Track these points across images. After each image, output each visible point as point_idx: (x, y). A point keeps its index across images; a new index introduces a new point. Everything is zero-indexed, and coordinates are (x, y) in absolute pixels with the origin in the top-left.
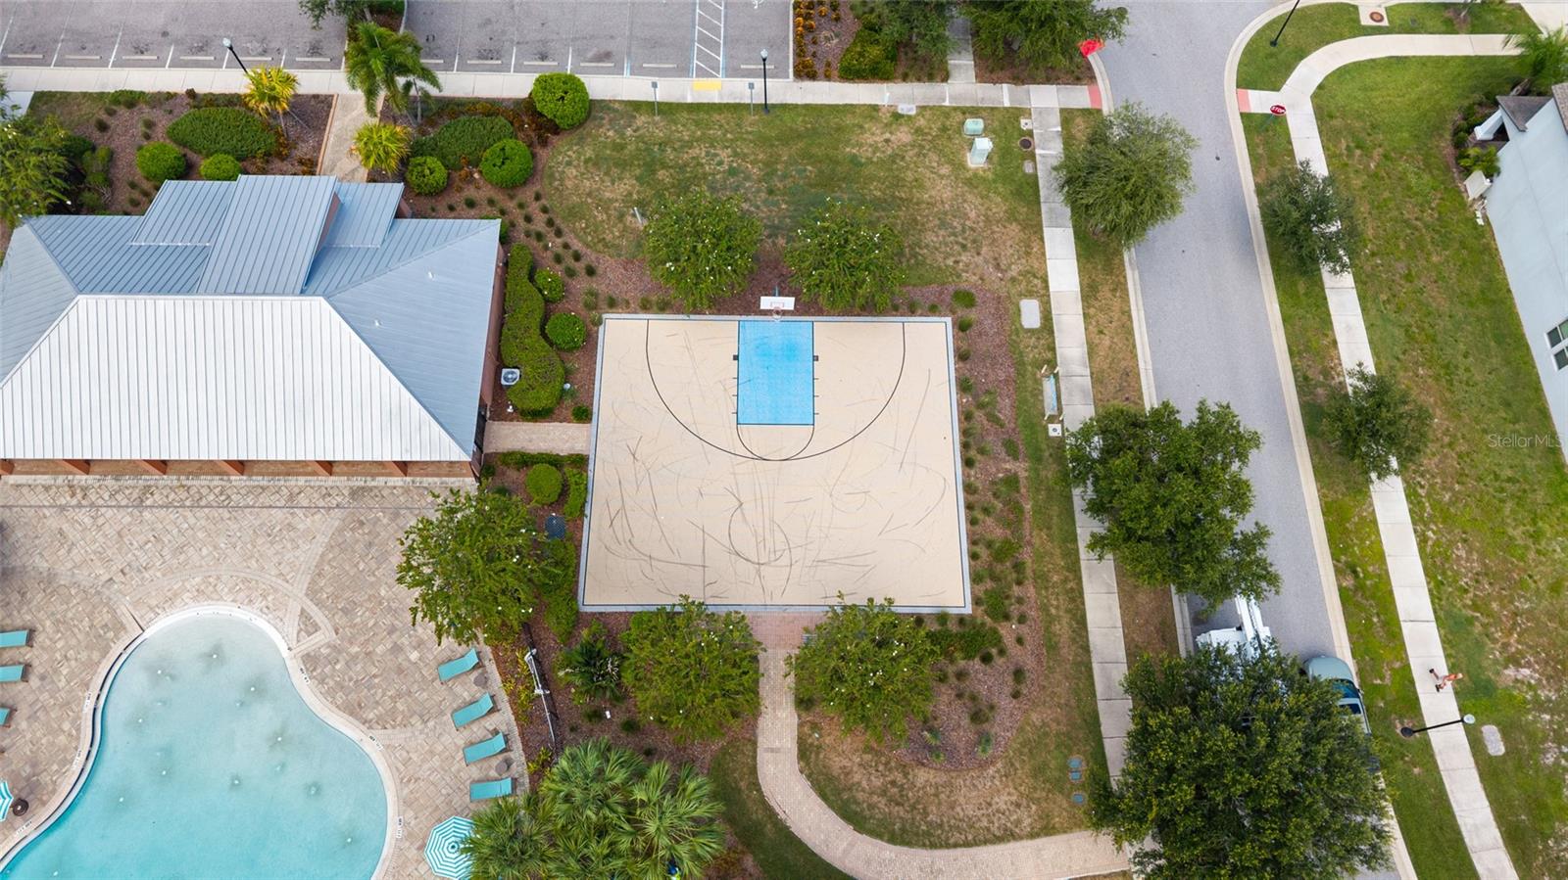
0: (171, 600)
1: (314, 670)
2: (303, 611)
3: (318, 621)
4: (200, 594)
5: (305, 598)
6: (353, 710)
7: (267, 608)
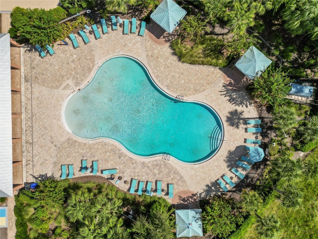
0: (61, 127)
1: (79, 83)
2: (63, 89)
3: (66, 84)
4: (59, 119)
5: (59, 89)
6: (90, 70)
7: (62, 100)
